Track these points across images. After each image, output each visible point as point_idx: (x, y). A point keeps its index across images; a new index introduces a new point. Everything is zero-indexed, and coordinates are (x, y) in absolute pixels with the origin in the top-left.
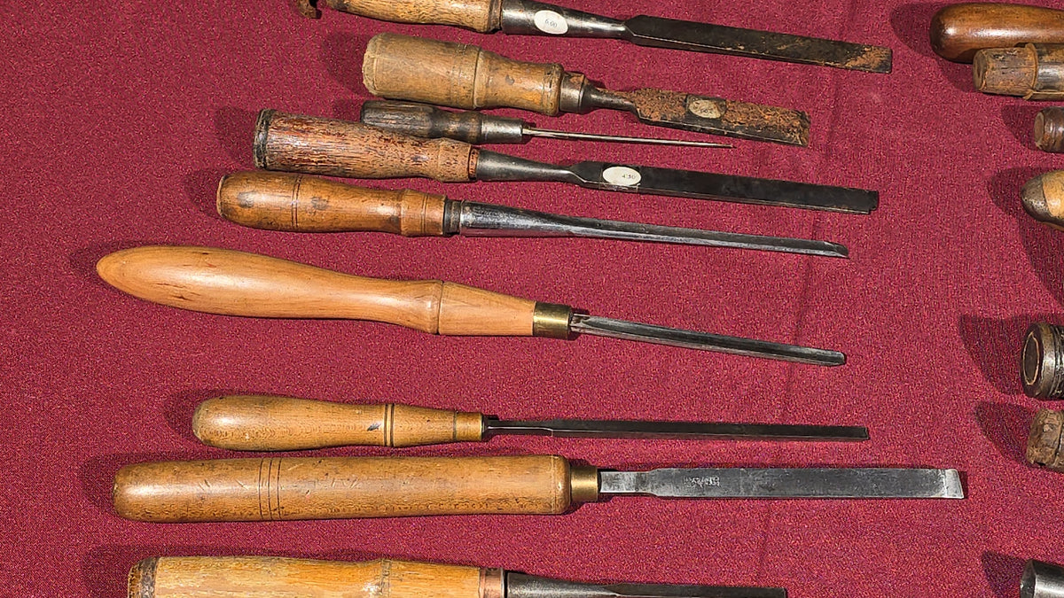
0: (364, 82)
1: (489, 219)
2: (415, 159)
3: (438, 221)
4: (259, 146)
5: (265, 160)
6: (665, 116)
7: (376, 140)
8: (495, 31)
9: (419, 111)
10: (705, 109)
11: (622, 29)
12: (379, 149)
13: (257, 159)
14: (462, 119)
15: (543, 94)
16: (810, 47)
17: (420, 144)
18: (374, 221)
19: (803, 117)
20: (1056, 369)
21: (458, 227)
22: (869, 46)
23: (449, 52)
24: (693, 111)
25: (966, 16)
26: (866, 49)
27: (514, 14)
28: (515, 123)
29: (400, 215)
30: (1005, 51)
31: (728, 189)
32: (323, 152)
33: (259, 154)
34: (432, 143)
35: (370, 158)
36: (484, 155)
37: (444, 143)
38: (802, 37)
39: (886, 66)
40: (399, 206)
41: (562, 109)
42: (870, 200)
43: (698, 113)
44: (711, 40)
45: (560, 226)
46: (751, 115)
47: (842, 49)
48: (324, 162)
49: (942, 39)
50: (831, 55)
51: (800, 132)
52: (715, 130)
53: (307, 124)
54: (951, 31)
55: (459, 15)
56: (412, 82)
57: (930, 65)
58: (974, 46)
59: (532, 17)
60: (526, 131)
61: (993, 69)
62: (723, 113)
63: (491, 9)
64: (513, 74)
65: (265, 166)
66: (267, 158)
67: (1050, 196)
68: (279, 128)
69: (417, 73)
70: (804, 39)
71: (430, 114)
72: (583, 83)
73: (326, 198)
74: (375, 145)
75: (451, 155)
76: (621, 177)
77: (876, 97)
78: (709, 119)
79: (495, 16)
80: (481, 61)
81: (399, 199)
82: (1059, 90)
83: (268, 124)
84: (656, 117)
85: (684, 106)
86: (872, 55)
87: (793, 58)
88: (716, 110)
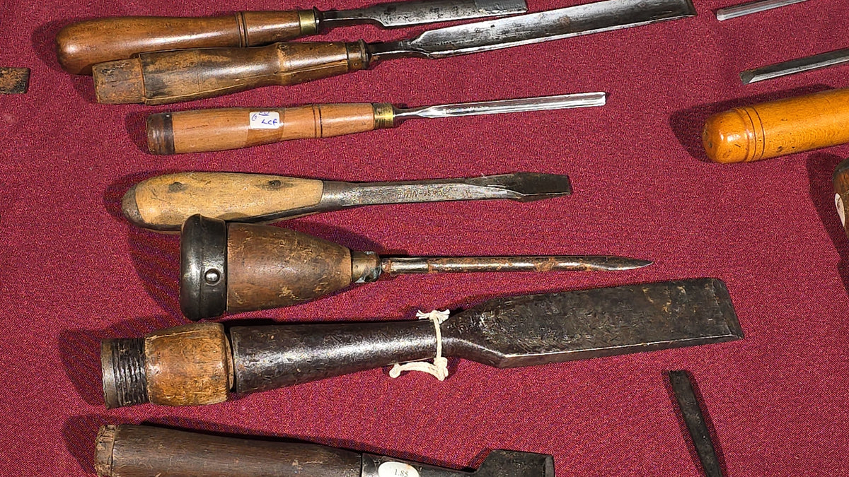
20: (116, 383)
30: (114, 65)
39: (24, 85)
54: (70, 49)
61: (102, 84)
67: (141, 204)
82: (169, 95)
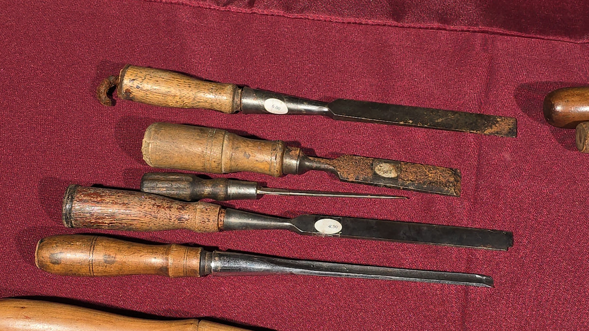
0: (144, 158)
1: (233, 264)
2: (179, 219)
3: (196, 269)
4: (66, 215)
5: (71, 223)
6: (358, 177)
7: (151, 206)
8: (237, 112)
9: (182, 181)
10: (386, 171)
11: (326, 109)
12: (153, 214)
13: (65, 223)
14: (213, 186)
15: (271, 164)
16: (459, 119)
17: (183, 208)
18: (150, 270)
19: (455, 174)
21: (211, 272)
22: (500, 117)
23: (203, 136)
24: (378, 172)
25: (570, 99)
26: (498, 119)
27: (250, 101)
28: (252, 186)
29: (168, 265)
31: (405, 234)
32: (112, 216)
33: (67, 219)
34: (191, 206)
35: (146, 220)
36: (229, 214)
37: (200, 206)
38: (453, 111)
39: (513, 132)
40: (167, 259)
41: (285, 172)
42: (508, 239)
43: (381, 174)
44: (389, 117)
45: (285, 268)
46: (419, 174)
47: (482, 119)
48: (114, 223)
49: (553, 115)
50: (474, 124)
51: (454, 185)
52: (394, 187)
53: (101, 196)
54: (559, 108)
55: (211, 104)
56: (177, 159)
57: (545, 130)
58: (576, 119)
59: (263, 103)
60: (259, 192)
62: (399, 173)
63: (234, 99)
64: (249, 151)
65: (72, 227)
66: (73, 222)
68: (81, 200)
69: (180, 153)
70: (454, 113)
71: (190, 182)
72: (299, 155)
73: (114, 256)
74: (150, 210)
75: (205, 216)
76: (328, 227)
77: (507, 156)
78: (389, 178)
79: (236, 103)
80: (226, 142)
81: (167, 253)
83: (72, 198)
84: (352, 178)
85: (372, 169)
86: (503, 124)
87: (446, 127)
88: (393, 171)
